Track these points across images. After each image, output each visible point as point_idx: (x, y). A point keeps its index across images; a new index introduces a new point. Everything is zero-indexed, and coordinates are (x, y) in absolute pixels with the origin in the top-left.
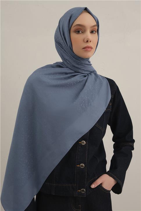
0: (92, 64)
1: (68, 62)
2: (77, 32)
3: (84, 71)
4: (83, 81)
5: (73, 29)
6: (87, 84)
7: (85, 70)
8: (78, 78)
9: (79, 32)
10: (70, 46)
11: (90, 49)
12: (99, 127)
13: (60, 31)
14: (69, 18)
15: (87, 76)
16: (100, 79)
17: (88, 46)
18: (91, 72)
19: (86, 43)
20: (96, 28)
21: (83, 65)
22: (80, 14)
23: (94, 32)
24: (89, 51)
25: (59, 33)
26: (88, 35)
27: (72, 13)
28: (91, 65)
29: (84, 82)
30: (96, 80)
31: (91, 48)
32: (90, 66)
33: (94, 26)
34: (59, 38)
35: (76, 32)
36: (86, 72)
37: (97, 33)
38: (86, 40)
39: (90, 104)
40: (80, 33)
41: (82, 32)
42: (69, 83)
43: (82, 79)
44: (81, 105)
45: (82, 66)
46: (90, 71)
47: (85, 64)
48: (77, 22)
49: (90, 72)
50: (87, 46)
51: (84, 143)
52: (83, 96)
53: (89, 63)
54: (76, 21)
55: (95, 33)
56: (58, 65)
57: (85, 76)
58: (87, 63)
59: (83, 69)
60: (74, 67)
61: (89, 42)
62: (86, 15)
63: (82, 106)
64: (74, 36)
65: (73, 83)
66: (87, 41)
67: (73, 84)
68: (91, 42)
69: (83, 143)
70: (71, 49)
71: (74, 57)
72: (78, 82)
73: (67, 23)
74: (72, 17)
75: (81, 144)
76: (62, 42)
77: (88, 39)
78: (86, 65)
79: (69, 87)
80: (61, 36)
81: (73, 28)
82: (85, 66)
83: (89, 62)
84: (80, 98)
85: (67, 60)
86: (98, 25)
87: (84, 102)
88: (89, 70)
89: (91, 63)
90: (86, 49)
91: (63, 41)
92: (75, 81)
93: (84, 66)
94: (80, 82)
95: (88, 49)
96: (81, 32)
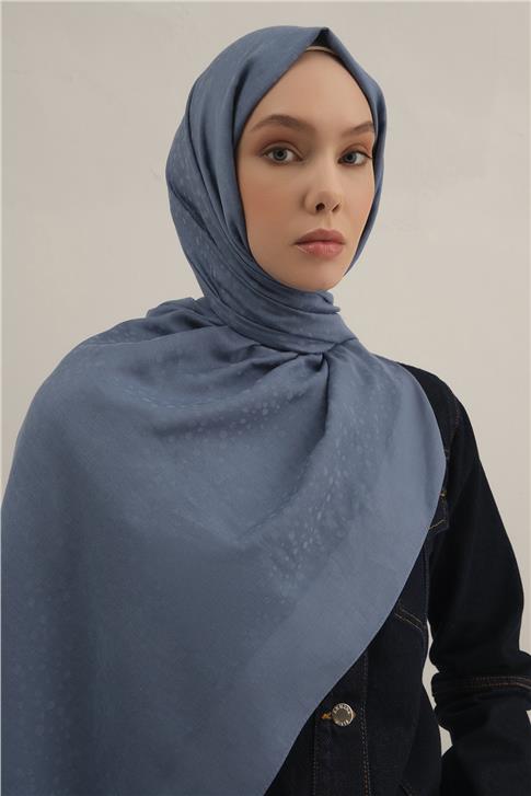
0: (338, 310)
1: (227, 298)
2: (271, 155)
3: (302, 342)
4: (309, 390)
5: (252, 137)
6: (333, 406)
7: (309, 338)
8: (289, 378)
9: (280, 154)
10: (233, 224)
11: (332, 247)
12: (410, 619)
13: (191, 141)
14: (233, 80)
15: (326, 366)
16: (382, 373)
17: (321, 232)
18: (337, 344)
19: (311, 213)
20: (371, 137)
21: (297, 315)
22: (292, 64)
23: (359, 158)
24: (328, 258)
25: (189, 153)
26: (327, 174)
27: (255, 53)
28: (334, 312)
29: (318, 395)
30: (368, 380)
31: (338, 241)
32: (330, 317)
33: (359, 129)
34: (188, 177)
35: (267, 153)
36: (313, 346)
37: (370, 162)
38: (312, 201)
39: (357, 506)
40: (287, 163)
41: (299, 159)
42: (245, 410)
43: (306, 384)
44: (319, 516)
45: (294, 319)
46: (331, 343)
47: (311, 312)
48: (274, 105)
49: (329, 347)
50: (315, 233)
51: (346, 714)
52: (326, 472)
53: (327, 306)
54: (268, 97)
55: (363, 164)
56: (182, 317)
57: (317, 367)
58: (319, 303)
59: (301, 331)
60: (257, 319)
61: (331, 212)
62: (324, 70)
63: (324, 518)
64: (255, 172)
65: (265, 405)
66: (320, 207)
67: (265, 412)
68: (340, 213)
69: (343, 713)
70: (240, 235)
71: (252, 278)
72: (290, 396)
73: (224, 106)
74: (249, 77)
75: (332, 721)
76: (199, 195)
77: (325, 195)
78: (314, 315)
79: (249, 427)
80: (194, 169)
81: (254, 129)
82: (309, 318)
83: (327, 300)
84: (311, 484)
85: (219, 284)
86: (380, 125)
87: (329, 498)
88: (326, 338)
89: (336, 304)
90: (311, 246)
91: (204, 196)
92: (276, 394)
93: (302, 316)
94: (296, 398)
95: (321, 246)
96: (290, 156)
